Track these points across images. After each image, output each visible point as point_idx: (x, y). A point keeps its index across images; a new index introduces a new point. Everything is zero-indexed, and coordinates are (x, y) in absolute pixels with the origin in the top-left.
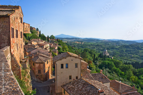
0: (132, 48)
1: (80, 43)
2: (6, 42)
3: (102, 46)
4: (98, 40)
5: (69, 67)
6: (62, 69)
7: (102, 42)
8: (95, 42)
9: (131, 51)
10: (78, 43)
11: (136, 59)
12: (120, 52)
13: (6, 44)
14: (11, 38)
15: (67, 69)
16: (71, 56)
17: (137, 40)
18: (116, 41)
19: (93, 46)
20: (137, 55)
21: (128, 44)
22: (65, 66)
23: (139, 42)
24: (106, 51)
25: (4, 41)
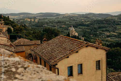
0: (107, 24)
1: (33, 20)
3: (65, 23)
4: (58, 15)
5: (83, 72)
7: (64, 18)
8: (54, 18)
9: (105, 27)
10: (29, 20)
11: (113, 38)
12: (91, 30)
17: (111, 12)
18: (83, 14)
19: (52, 23)
20: (114, 32)
21: (100, 18)
22: (75, 71)
23: (113, 15)
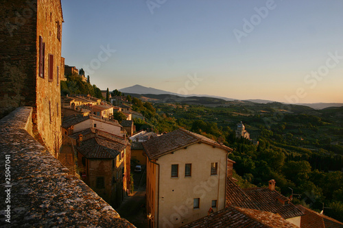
1: (181, 107)
2: (18, 91)
3: (231, 115)
4: (220, 102)
5: (192, 174)
6: (174, 180)
7: (230, 107)
8: (214, 106)
13: (18, 97)
14: (38, 77)
15: (188, 179)
16: (200, 142)
21: (290, 112)
24: (242, 127)
25: (12, 86)
